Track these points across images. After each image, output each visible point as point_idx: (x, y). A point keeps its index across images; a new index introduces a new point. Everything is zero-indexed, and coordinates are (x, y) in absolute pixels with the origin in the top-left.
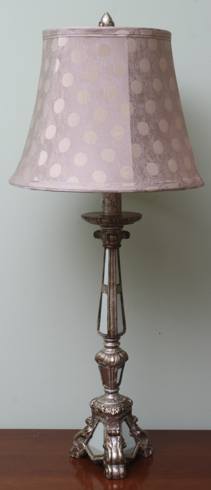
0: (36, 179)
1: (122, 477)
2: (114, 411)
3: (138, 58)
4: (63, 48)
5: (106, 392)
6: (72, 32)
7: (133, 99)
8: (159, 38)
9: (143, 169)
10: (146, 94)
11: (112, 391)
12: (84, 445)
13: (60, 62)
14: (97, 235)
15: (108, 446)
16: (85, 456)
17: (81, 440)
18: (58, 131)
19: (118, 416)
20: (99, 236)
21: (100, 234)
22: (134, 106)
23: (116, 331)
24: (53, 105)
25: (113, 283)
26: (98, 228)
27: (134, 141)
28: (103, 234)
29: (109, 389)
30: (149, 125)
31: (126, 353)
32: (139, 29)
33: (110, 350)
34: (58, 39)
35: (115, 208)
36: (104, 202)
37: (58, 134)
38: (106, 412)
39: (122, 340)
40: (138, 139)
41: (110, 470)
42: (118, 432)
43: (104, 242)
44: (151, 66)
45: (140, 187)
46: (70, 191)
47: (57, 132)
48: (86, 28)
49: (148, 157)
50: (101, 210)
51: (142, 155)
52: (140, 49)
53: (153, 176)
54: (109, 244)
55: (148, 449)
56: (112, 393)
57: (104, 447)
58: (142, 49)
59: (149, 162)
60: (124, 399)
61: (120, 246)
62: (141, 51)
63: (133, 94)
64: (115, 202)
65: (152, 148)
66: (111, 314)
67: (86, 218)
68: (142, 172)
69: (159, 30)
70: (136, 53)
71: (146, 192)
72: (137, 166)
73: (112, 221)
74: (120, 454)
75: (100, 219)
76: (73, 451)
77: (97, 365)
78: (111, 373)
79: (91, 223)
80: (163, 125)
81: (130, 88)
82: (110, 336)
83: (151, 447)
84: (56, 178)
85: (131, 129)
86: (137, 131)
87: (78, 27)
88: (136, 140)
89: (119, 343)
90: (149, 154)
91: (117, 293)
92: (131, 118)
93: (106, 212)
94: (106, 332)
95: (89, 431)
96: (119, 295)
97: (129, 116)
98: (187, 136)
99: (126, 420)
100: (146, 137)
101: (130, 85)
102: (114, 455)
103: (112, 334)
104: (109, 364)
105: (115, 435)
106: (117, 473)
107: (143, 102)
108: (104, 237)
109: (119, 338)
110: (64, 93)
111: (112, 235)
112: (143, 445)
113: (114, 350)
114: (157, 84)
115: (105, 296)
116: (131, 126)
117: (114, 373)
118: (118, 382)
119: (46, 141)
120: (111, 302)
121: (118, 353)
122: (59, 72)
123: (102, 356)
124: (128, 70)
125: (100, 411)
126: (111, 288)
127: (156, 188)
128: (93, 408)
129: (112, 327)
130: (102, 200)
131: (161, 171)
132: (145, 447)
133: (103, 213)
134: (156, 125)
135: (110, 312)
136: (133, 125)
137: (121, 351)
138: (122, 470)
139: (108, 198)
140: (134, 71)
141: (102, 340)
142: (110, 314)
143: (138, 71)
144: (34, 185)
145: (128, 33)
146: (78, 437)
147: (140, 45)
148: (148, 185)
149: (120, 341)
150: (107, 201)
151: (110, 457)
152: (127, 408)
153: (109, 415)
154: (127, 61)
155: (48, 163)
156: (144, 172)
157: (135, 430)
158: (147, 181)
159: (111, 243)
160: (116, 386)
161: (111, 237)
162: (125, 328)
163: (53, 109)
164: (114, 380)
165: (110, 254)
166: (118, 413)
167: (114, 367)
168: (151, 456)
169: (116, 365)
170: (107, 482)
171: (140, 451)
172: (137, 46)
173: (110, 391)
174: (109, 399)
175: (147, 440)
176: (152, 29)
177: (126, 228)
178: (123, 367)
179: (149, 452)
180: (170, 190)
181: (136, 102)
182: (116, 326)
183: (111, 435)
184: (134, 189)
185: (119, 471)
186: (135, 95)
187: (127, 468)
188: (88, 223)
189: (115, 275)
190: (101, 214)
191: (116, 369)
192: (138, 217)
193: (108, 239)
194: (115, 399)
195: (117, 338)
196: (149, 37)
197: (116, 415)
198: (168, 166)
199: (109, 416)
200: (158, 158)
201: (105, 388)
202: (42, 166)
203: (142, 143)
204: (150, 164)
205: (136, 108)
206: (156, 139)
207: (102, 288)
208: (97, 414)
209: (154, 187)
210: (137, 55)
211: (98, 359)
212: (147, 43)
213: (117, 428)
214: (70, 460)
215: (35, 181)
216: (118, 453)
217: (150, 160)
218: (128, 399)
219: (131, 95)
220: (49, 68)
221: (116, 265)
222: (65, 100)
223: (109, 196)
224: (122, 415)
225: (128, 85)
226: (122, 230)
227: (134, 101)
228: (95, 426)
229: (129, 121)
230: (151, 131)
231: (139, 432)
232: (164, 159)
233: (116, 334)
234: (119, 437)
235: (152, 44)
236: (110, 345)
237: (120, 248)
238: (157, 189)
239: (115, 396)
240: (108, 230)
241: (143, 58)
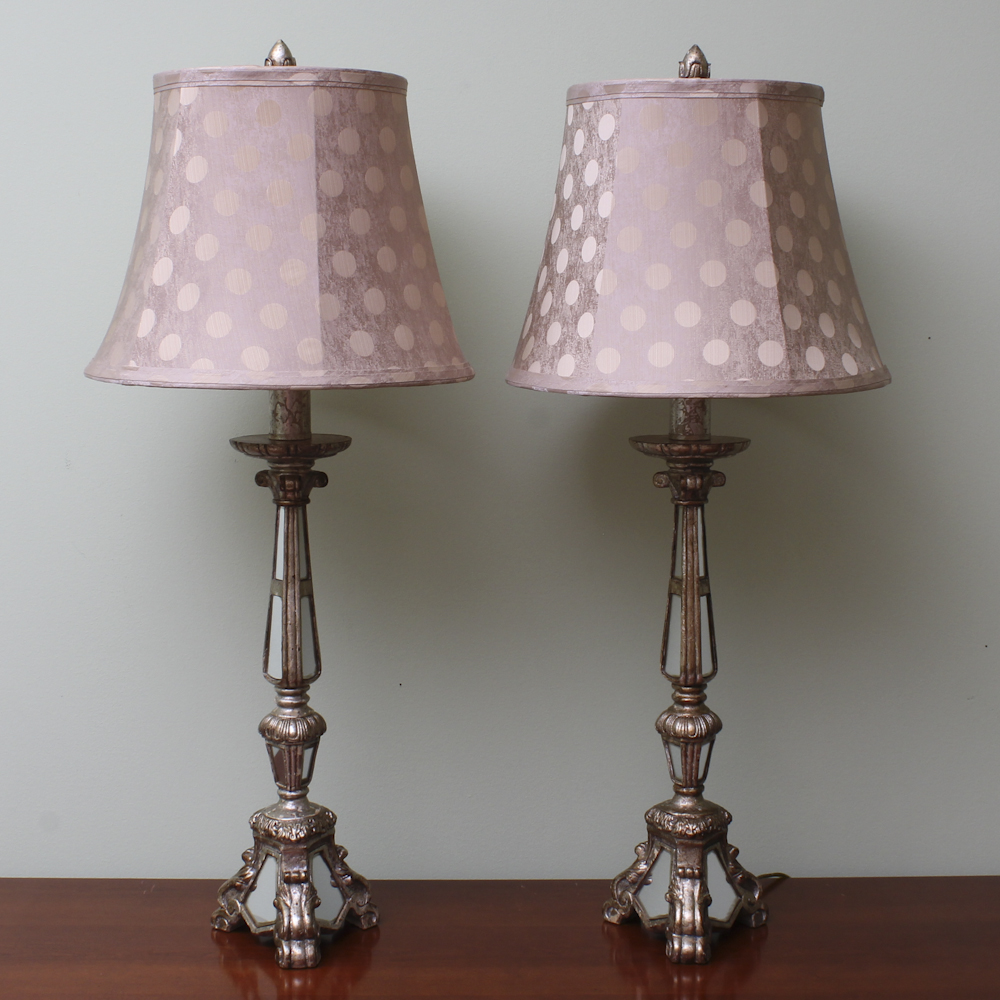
0: (132, 364)
1: (310, 964)
2: (297, 833)
3: (335, 127)
4: (189, 107)
5: (281, 796)
6: (206, 77)
7: (324, 207)
8: (378, 88)
9: (343, 342)
10: (352, 196)
11: (293, 794)
12: (239, 905)
13: (184, 135)
14: (261, 479)
15: (282, 903)
16: (241, 926)
17: (233, 895)
18: (176, 269)
19: (304, 843)
20: (267, 481)
21: (267, 477)
22: (326, 221)
23: (299, 673)
24: (168, 217)
25: (294, 577)
26: (263, 465)
27: (324, 288)
28: (273, 478)
29: (286, 789)
30: (356, 257)
31: (321, 718)
32: (338, 72)
33: (289, 711)
34: (179, 91)
35: (297, 426)
36: (275, 413)
37: (177, 276)
38: (280, 835)
39: (313, 690)
40: (333, 284)
41: (286, 950)
42: (303, 875)
43: (276, 494)
44: (362, 142)
45: (336, 379)
46: (196, 386)
47: (174, 271)
48: (234, 68)
49: (354, 320)
50: (267, 430)
51: (341, 315)
52: (340, 110)
53: (363, 358)
54: (285, 498)
55: (370, 913)
56: (292, 799)
57: (274, 904)
58: (344, 110)
59: (355, 329)
60: (317, 811)
61: (308, 501)
62: (342, 114)
63: (324, 197)
64: (296, 412)
65: (362, 303)
66: (290, 638)
67: (238, 444)
68: (340, 349)
69: (380, 73)
70: (331, 117)
71: (348, 387)
72: (330, 337)
73: (288, 449)
74: (307, 919)
75: (265, 446)
76: (218, 917)
77: (263, 742)
78: (290, 758)
79: (248, 454)
80: (386, 258)
81: (318, 184)
82: (288, 682)
83: (374, 910)
84: (171, 362)
85: (320, 265)
86: (332, 268)
87: (219, 68)
88: (328, 286)
89: (308, 698)
90: (355, 314)
91: (301, 596)
92: (319, 244)
93: (279, 432)
94: (279, 676)
95: (248, 876)
96: (306, 601)
97: (315, 239)
98: (438, 280)
99: (321, 853)
100: (350, 280)
101: (317, 180)
102: (295, 921)
103: (290, 678)
104: (285, 739)
105: (298, 881)
106: (300, 955)
107: (344, 212)
109: (308, 688)
110: (189, 195)
111: (290, 478)
112: (358, 904)
113: (296, 711)
114: (373, 179)
115: (278, 602)
116: (319, 258)
117: (296, 757)
118: (305, 776)
119: (154, 288)
120: (289, 613)
121: (304, 718)
122: (181, 155)
123: (271, 723)
124: (314, 150)
125: (269, 834)
126: (290, 585)
127: (369, 381)
128: (255, 828)
129: (291, 664)
130: (270, 408)
131: (380, 347)
132: (363, 909)
133: (274, 434)
134: (372, 258)
135: (286, 633)
136: (324, 258)
137: (312, 714)
138: (310, 950)
139: (282, 405)
140: (326, 152)
141: (272, 690)
142: (287, 639)
143: (336, 151)
144: (128, 375)
145: (314, 78)
146: (227, 889)
147: (340, 102)
148: (352, 375)
149: (308, 693)
150: (280, 412)
151: (286, 924)
152: (323, 828)
153: (286, 841)
154: (313, 133)
155: (155, 333)
156: (344, 348)
157: (342, 873)
158: (349, 368)
159: (289, 495)
160: (302, 785)
161: (287, 483)
162: (318, 668)
163: (168, 227)
164: (296, 772)
165: (287, 518)
166: (304, 838)
167: (296, 745)
168: (376, 927)
169: (299, 740)
170: (281, 974)
171: (351, 917)
172: (334, 103)
173: (288, 793)
174: (288, 810)
175: (367, 896)
176: (365, 72)
177: (320, 465)
178: (315, 746)
179: (371, 919)
180: (397, 385)
181: (330, 213)
182: (298, 662)
183: (289, 881)
184: (324, 383)
185: (304, 951)
186: (328, 199)
187: (321, 947)
188: (243, 455)
189: (296, 559)
190: (270, 437)
191: (300, 748)
192: (342, 443)
193: (282, 486)
194: (300, 810)
195: (303, 687)
196: (357, 86)
197: (299, 841)
198: (394, 338)
199: (286, 844)
200: (373, 323)
201: (280, 788)
202: (145, 338)
203: (341, 293)
204: (358, 332)
205: (329, 224)
206: (370, 284)
207: (272, 587)
208: (265, 840)
209: (363, 378)
210: (334, 121)
211: (265, 730)
212: (353, 98)
213: (302, 867)
214: (212, 935)
215: (131, 369)
216: (302, 916)
217: (356, 326)
218: (325, 810)
219: (319, 198)
220: (163, 147)
221: (298, 540)
222: (190, 208)
223: (285, 401)
224: (311, 843)
225: (314, 180)
226: (313, 469)
227: (327, 209)
228: (260, 866)
229: (316, 249)
230: (360, 269)
231: (349, 878)
232: (386, 325)
233: (299, 678)
234: (305, 886)
235: (365, 100)
236: (288, 700)
237: (308, 506)
238: (371, 382)
239: (298, 803)
240: (283, 468)
241: (345, 127)
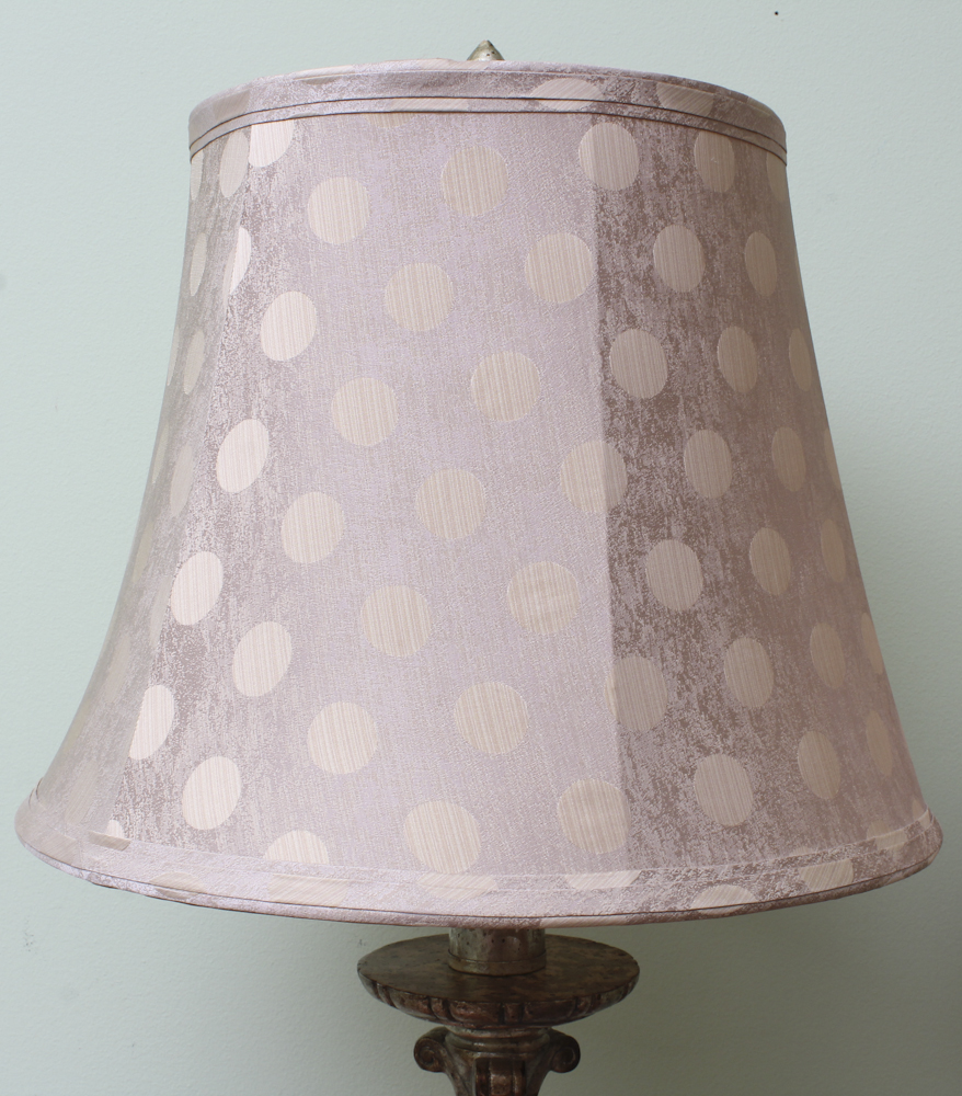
0: (115, 830)
3: (644, 219)
4: (270, 172)
6: (315, 94)
7: (621, 424)
8: (740, 134)
9: (676, 790)
10: (687, 399)
13: (256, 240)
14: (428, 1054)
18: (231, 584)
20: (441, 1061)
21: (443, 1052)
22: (627, 459)
24: (213, 449)
27: (626, 641)
30: (701, 555)
32: (651, 82)
34: (248, 135)
37: (233, 601)
40: (647, 629)
43: (462, 1091)
44: (708, 262)
45: (660, 895)
46: (278, 908)
47: (226, 589)
48: (387, 67)
49: (703, 728)
51: (669, 714)
52: (657, 177)
53: (728, 829)
58: (665, 179)
59: (706, 752)
62: (662, 188)
63: (621, 400)
65: (720, 677)
68: (670, 807)
69: (744, 98)
70: (635, 194)
71: (693, 916)
72: (645, 777)
80: (766, 552)
81: (605, 365)
84: (213, 833)
85: (614, 579)
86: (645, 588)
87: (349, 68)
88: (636, 636)
90: (704, 709)
92: (611, 521)
93: (473, 955)
97: (600, 510)
98: (866, 609)
100: (688, 617)
101: (604, 354)
107: (669, 438)
110: (266, 392)
111: (502, 1066)
114: (733, 354)
116: (611, 560)
119: (173, 633)
122: (248, 292)
124: (594, 275)
127: (746, 896)
131: (766, 797)
134: (736, 555)
136: (624, 559)
140: (625, 282)
143: (648, 281)
144: (105, 860)
145: (595, 92)
147: (657, 158)
148: (703, 879)
154: (590, 233)
155: (175, 752)
156: (681, 806)
158: (696, 859)
161: (493, 1078)
163: (212, 473)
172: (642, 160)
176: (712, 88)
180: (814, 899)
181: (635, 440)
184: (631, 908)
186: (631, 404)
190: (451, 962)
193: (484, 1088)
196: (695, 122)
198: (795, 768)
200: (748, 730)
202: (148, 764)
203: (669, 654)
204: (712, 760)
205: (634, 470)
206: (737, 629)
209: (733, 888)
210: (641, 206)
212: (686, 151)
215: (111, 844)
217: (708, 743)
219: (610, 402)
220: (206, 276)
222: (271, 425)
225: (595, 352)
227: (629, 431)
229: (603, 537)
230: (712, 589)
232: (778, 734)
235: (709, 152)
238: (752, 899)
240: (481, 1040)
241: (669, 222)
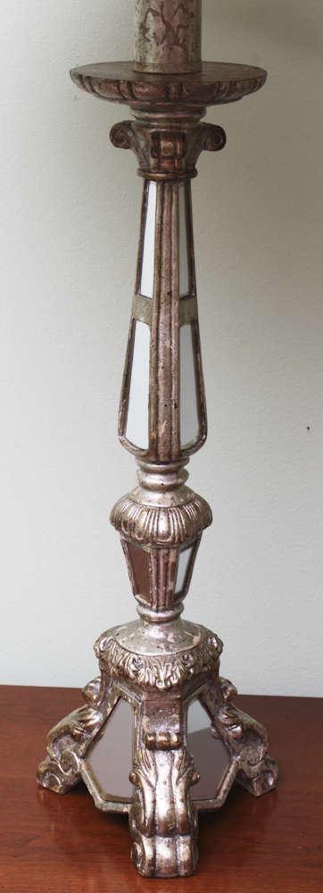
1: (183, 872)
2: (166, 674)
5: (143, 617)
11: (161, 615)
12: (78, 761)
14: (120, 136)
15: (143, 781)
16: (78, 788)
17: (68, 743)
19: (176, 692)
20: (128, 141)
21: (130, 134)
23: (174, 442)
25: (170, 293)
26: (123, 113)
28: (139, 135)
29: (151, 608)
31: (204, 503)
33: (157, 496)
35: (180, 49)
36: (143, 28)
38: (141, 679)
39: (194, 465)
41: (149, 852)
42: (175, 739)
43: (143, 160)
50: (132, 54)
54: (158, 168)
55: (264, 773)
56: (160, 622)
57: (131, 779)
60: (196, 639)
61: (194, 173)
64: (179, 26)
66: (162, 388)
67: (84, 79)
73: (167, 90)
74: (180, 807)
75: (129, 84)
76: (46, 771)
77: (115, 538)
78: (158, 566)
79: (100, 96)
82: (157, 455)
83: (271, 767)
89: (186, 475)
91: (181, 323)
93: (150, 60)
94: (145, 445)
95: (91, 723)
96: (186, 330)
99: (200, 697)
102: (163, 809)
103: (161, 448)
104: (152, 539)
105: (167, 747)
106: (168, 861)
108: (142, 144)
109: (187, 461)
111: (168, 136)
112: (249, 763)
113: (169, 496)
115: (144, 333)
117: (166, 564)
118: (179, 588)
120: (161, 351)
121: (180, 507)
123: (130, 513)
125: (123, 676)
126: (163, 306)
128: (103, 658)
129: (162, 428)
130: (136, 19)
132: (255, 768)
133: (142, 64)
135: (157, 381)
137: (192, 500)
138: (183, 851)
139: (156, 14)
141: (132, 464)
142: (158, 389)
146: (60, 735)
149: (186, 467)
150: (154, 25)
151: (148, 814)
152: (204, 665)
153: (150, 688)
157: (228, 722)
159: (165, 164)
160: (175, 601)
161: (163, 144)
162: (203, 430)
164: (166, 585)
165: (161, 200)
166: (178, 684)
167: (168, 549)
168: (273, 791)
169: (173, 542)
170: (139, 882)
173: (153, 614)
174: (151, 639)
175: (261, 749)
177: (214, 115)
178: (195, 545)
179: (266, 781)
182: (174, 425)
183: (153, 747)
185: (175, 855)
187: (198, 847)
188: (91, 96)
189: (174, 266)
190: (135, 68)
191: (173, 553)
192: (253, 80)
193: (156, 151)
194: (170, 639)
195: (179, 461)
197: (169, 689)
199: (149, 692)
201: (141, 604)
207: (134, 307)
208: (115, 675)
211: (119, 522)
213: (173, 724)
214: (39, 796)
216: (172, 802)
218: (208, 634)
223: (162, 7)
224: (187, 688)
226: (202, 120)
228: (109, 710)
231: (239, 728)
233: (175, 450)
234: (178, 754)
236: (155, 480)
237: (193, 181)
239: (168, 629)
240: (155, 120)
